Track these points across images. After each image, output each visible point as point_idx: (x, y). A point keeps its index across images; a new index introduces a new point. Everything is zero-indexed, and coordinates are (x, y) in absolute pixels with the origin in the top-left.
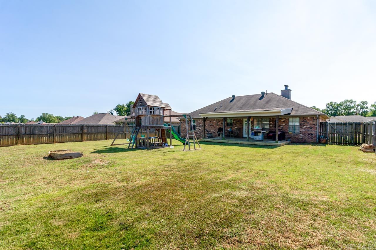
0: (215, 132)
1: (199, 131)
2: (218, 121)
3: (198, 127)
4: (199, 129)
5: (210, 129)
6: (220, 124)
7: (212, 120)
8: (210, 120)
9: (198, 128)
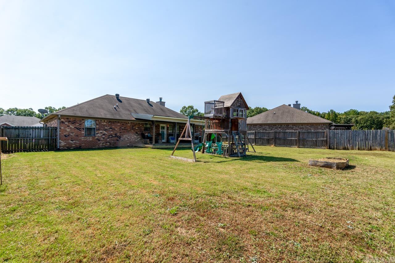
0: (128, 137)
1: (103, 136)
2: (133, 124)
3: (102, 131)
4: (104, 135)
5: (122, 134)
6: (137, 128)
7: (124, 122)
8: (122, 122)
9: (101, 133)
